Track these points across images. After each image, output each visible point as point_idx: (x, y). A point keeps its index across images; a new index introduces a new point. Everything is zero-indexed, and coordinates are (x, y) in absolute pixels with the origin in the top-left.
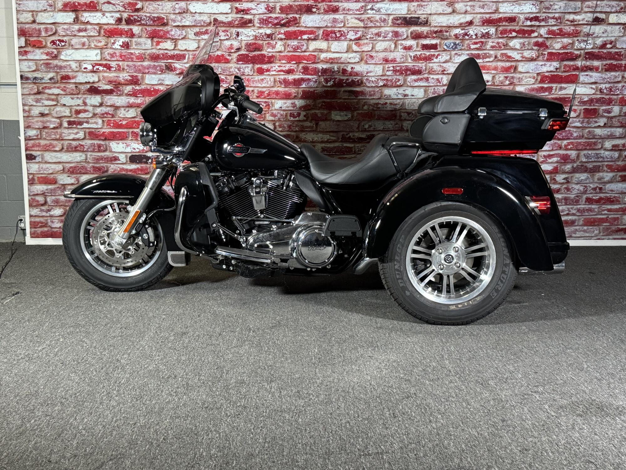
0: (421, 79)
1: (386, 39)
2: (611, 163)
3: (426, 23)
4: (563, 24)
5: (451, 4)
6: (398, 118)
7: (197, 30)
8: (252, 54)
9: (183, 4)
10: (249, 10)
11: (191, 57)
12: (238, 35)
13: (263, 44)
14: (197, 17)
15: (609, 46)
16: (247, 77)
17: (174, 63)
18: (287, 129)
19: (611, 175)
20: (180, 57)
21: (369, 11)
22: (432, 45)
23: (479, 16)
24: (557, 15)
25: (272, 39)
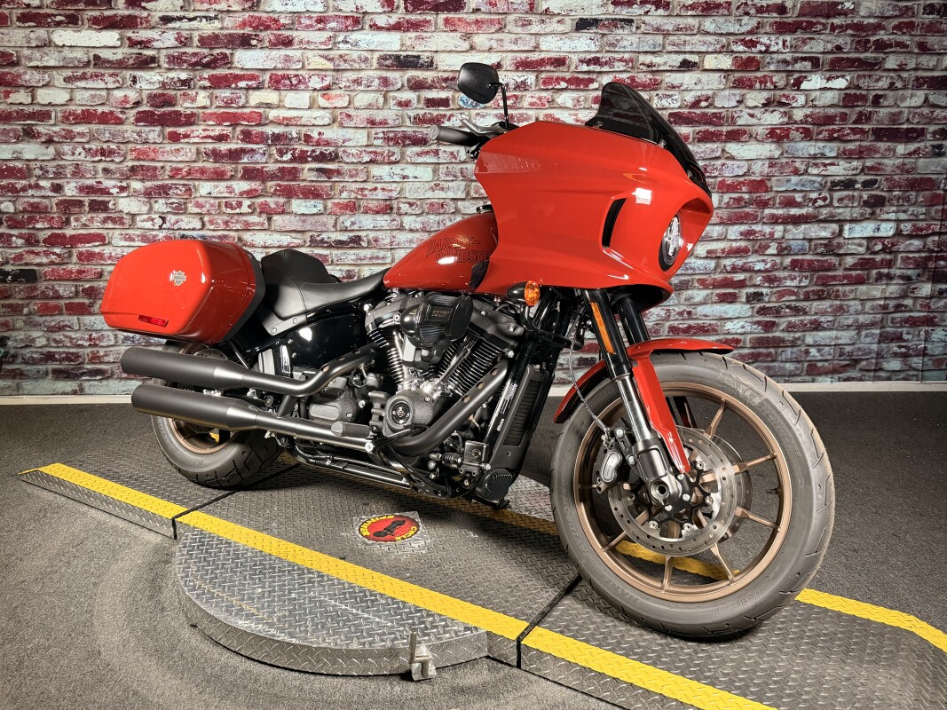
0: (427, 153)
1: (370, 89)
2: (703, 277)
3: (430, 65)
4: (636, 70)
5: (467, 36)
6: (395, 211)
7: (69, 73)
8: (159, 111)
9: (42, 32)
10: (149, 41)
11: (60, 115)
12: (134, 80)
13: (176, 95)
14: (67, 53)
15: (703, 104)
16: (153, 146)
17: (36, 125)
18: (223, 227)
19: (705, 293)
20: (43, 116)
21: (341, 45)
22: (441, 99)
23: (510, 55)
24: (627, 56)
25: (189, 87)
